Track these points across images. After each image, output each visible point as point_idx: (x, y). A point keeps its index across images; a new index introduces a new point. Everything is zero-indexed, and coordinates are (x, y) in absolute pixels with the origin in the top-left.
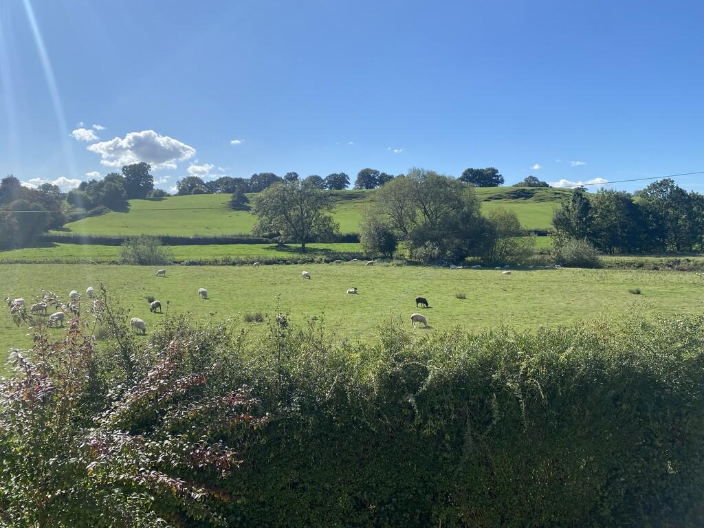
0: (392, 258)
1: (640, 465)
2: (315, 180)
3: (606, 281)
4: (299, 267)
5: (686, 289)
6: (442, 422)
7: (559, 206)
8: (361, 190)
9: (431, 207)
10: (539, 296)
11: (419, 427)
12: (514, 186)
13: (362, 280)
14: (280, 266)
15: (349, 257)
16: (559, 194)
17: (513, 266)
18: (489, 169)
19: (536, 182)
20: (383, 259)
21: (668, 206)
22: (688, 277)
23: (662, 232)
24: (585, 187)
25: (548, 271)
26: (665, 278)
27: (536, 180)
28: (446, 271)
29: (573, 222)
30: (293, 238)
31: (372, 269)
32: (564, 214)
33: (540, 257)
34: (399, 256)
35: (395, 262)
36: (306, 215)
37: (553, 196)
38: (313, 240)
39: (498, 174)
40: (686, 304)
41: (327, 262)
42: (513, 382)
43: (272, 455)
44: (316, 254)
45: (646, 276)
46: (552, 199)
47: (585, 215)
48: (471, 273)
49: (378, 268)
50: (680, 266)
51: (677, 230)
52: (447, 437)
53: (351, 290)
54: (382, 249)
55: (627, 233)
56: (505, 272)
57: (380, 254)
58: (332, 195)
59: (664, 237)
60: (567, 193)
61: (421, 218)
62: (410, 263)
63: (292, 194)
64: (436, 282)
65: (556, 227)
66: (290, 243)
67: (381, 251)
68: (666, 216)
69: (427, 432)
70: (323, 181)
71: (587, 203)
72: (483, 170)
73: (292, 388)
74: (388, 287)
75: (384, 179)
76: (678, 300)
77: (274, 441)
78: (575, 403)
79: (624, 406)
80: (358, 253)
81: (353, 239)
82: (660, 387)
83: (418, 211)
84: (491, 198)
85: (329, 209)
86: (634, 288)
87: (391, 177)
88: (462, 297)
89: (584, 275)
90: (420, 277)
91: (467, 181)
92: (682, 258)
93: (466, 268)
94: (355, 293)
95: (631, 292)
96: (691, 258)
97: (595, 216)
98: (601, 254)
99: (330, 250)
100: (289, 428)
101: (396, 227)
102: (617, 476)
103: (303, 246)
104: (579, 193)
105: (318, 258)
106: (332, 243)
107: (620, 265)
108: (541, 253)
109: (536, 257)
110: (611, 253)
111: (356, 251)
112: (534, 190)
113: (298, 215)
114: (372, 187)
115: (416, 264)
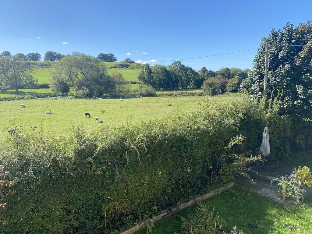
0: (67, 95)
1: (180, 171)
2: (21, 56)
3: (159, 102)
4: (16, 101)
5: (186, 103)
6: (105, 167)
7: (140, 71)
8: (48, 62)
9: (85, 71)
10: (135, 109)
11: (94, 171)
12: (121, 62)
13: (53, 106)
14: (4, 101)
15: (45, 96)
16: (139, 66)
17: (123, 97)
18: (110, 54)
19: (130, 61)
20: (63, 96)
21: (179, 71)
22: (187, 98)
23: (177, 82)
24: (149, 63)
25: (138, 98)
26: (179, 99)
27: (130, 60)
28: (94, 100)
29: (146, 78)
30: (10, 87)
31: (57, 101)
32: (142, 75)
33: (134, 93)
34: (71, 94)
35: (69, 97)
36: (17, 74)
37: (137, 67)
38: (22, 87)
39: (114, 57)
40: (187, 109)
41: (32, 98)
42: (134, 146)
43: (19, 199)
44: (25, 95)
45: (173, 99)
46: (137, 68)
47: (150, 75)
48: (106, 101)
49: (60, 100)
50: (184, 94)
51: (182, 81)
52: (107, 173)
53: (48, 112)
54: (62, 91)
55: (166, 82)
56: (120, 100)
57: (61, 94)
58: (31, 64)
59: (178, 84)
60: (142, 66)
61: (80, 76)
62: (77, 97)
63: (8, 63)
64: (91, 106)
65: (139, 80)
66: (9, 89)
67: (61, 92)
68: (178, 75)
69: (98, 173)
70: (25, 56)
71: (151, 70)
72: (107, 54)
73: (27, 164)
74: (67, 109)
75: (59, 57)
76: (184, 107)
77: (20, 191)
78: (157, 151)
79: (174, 149)
80: (49, 93)
81: (46, 86)
82: (185, 140)
83: (79, 73)
84: (112, 67)
85: (31, 71)
86: (169, 104)
87: (63, 56)
88: (103, 112)
89: (151, 100)
90: (83, 104)
91: (100, 59)
92: (184, 92)
93: (104, 99)
94: (50, 113)
95: (169, 105)
96: (187, 91)
97: (154, 75)
98: (157, 91)
99: (33, 92)
100: (28, 183)
101: (69, 80)
102: (172, 176)
103: (17, 90)
104: (147, 66)
105: (27, 96)
106: (33, 88)
107: (163, 95)
108: (134, 91)
109: (132, 93)
110: (160, 90)
111: (48, 93)
112: (129, 64)
113: (12, 74)
114: (54, 61)
115: (80, 98)
